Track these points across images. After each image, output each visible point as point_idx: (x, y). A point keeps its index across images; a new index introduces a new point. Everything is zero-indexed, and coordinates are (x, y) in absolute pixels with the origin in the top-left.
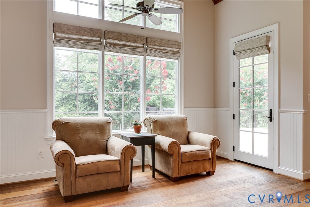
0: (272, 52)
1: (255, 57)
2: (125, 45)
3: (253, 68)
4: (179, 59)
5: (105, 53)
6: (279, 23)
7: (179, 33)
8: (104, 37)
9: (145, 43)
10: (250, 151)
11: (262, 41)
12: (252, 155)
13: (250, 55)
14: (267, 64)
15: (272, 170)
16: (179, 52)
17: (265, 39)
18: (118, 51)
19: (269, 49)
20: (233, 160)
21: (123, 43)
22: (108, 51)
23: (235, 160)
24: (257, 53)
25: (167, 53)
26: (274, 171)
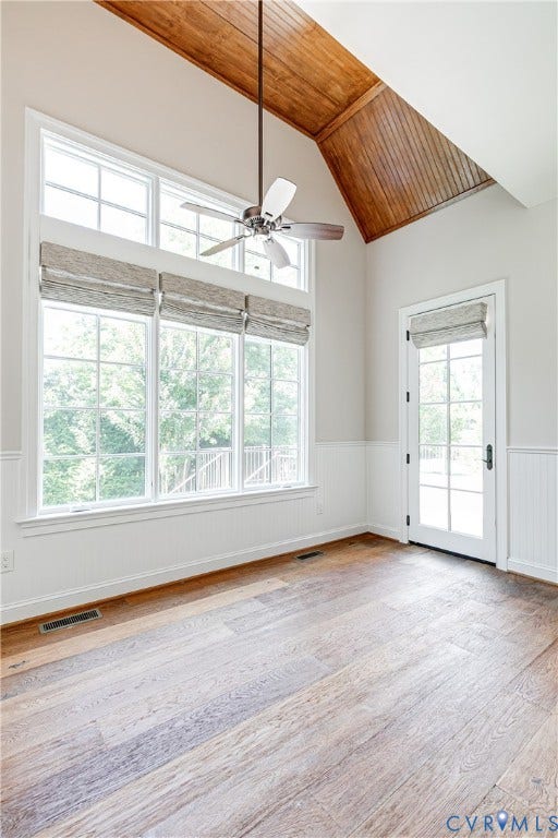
0: (491, 334)
1: (452, 345)
2: (204, 309)
3: (449, 364)
4: (307, 345)
5: (162, 322)
6: (507, 279)
7: (307, 290)
8: (160, 288)
9: (244, 306)
10: (445, 526)
11: (472, 313)
12: (449, 533)
13: (444, 339)
14: (481, 358)
15: (493, 565)
16: (305, 329)
17: (479, 308)
18: (191, 320)
19: (485, 330)
20: (406, 542)
21: (200, 303)
22: (168, 318)
23: (412, 543)
24: (458, 337)
25: (286, 331)
26: (498, 567)
